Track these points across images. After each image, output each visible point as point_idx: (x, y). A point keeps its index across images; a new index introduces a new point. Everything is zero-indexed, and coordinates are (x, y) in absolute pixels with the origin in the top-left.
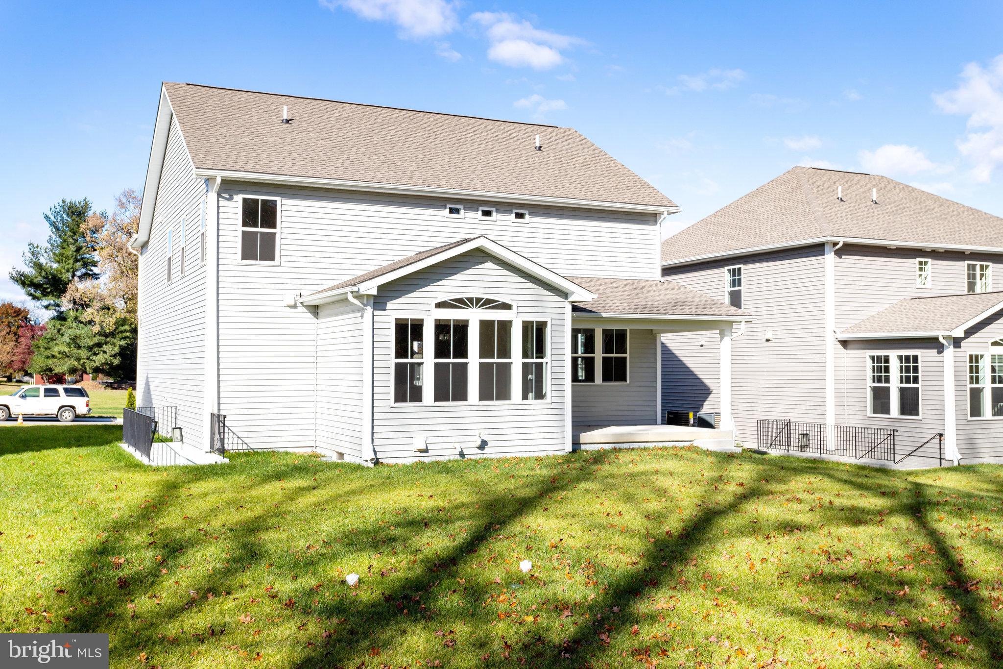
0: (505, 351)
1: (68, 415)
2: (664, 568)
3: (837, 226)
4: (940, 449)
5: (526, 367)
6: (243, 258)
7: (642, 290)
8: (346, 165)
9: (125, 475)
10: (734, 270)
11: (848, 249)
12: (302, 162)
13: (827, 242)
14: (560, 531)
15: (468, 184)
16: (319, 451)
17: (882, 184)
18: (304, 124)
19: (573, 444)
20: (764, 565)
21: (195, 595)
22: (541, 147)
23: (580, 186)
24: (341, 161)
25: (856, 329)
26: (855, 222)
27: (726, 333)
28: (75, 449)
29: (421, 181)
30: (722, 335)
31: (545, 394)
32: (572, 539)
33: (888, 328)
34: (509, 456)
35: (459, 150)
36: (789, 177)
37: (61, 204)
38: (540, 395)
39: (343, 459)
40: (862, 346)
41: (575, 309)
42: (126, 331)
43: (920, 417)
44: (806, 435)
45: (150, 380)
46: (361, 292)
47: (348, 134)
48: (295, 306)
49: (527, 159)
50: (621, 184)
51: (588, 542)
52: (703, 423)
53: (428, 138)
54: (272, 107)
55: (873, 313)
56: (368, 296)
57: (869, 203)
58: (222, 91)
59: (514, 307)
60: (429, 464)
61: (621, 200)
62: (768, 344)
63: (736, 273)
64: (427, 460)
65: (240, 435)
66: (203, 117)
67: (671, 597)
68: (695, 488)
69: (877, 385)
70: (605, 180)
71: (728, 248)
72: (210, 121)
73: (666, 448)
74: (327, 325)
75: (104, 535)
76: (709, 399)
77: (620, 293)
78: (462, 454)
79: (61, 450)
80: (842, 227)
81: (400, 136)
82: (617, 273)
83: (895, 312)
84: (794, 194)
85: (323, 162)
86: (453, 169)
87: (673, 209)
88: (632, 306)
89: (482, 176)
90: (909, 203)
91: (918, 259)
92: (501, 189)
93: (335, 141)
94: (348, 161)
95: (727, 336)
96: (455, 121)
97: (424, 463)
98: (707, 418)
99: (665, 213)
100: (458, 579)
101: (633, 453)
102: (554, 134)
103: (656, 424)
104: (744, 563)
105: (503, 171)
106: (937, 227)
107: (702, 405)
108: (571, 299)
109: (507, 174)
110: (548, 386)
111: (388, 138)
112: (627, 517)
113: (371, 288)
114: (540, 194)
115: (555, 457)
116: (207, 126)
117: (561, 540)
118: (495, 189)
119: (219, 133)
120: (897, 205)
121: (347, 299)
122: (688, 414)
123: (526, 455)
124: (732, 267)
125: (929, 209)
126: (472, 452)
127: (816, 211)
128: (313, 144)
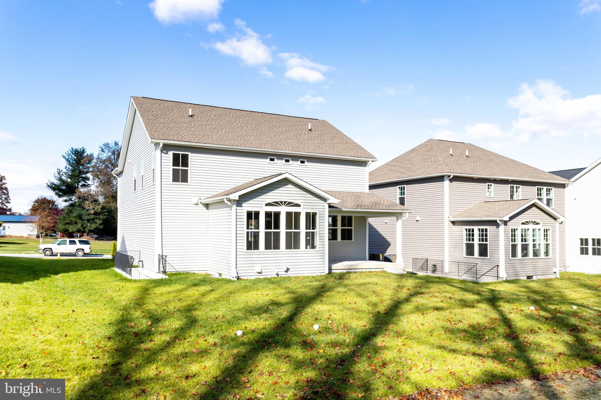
0: (297, 226)
1: (81, 253)
2: (378, 328)
3: (450, 168)
4: (498, 272)
5: (307, 234)
6: (173, 181)
7: (360, 197)
8: (221, 138)
9: (123, 284)
10: (402, 187)
11: (456, 179)
12: (200, 136)
13: (445, 175)
14: (330, 311)
15: (278, 147)
16: (209, 272)
17: (470, 147)
18: (199, 117)
19: (329, 270)
20: (423, 326)
21: (170, 340)
22: (311, 129)
23: (330, 148)
24: (218, 136)
25: (459, 216)
26: (458, 166)
27: (399, 218)
28: (93, 271)
29: (256, 145)
30: (398, 219)
31: (316, 246)
32: (335, 315)
33: (474, 216)
34: (299, 275)
35: (273, 131)
36: (427, 144)
37: (71, 150)
38: (313, 247)
39: (221, 276)
40: (460, 224)
41: (330, 207)
42: (105, 212)
43: (488, 257)
44: (435, 266)
45: (125, 237)
46: (231, 198)
47: (220, 123)
48: (197, 204)
49: (305, 135)
50: (349, 147)
51: (342, 316)
52: (387, 260)
53: (258, 124)
54: (184, 109)
55: (466, 209)
56: (234, 200)
57: (465, 157)
58: (160, 101)
59: (302, 206)
60: (263, 279)
61: (350, 155)
62: (417, 223)
63: (402, 189)
64: (261, 277)
65: (172, 265)
66: (151, 114)
67: (383, 341)
68: (387, 291)
69: (468, 242)
70: (342, 145)
71: (399, 178)
72: (155, 116)
73: (372, 272)
74: (212, 213)
75: (121, 312)
76: (389, 248)
77: (350, 199)
78: (277, 275)
79: (87, 271)
80: (452, 168)
81: (245, 123)
82: (347, 189)
83: (477, 208)
84: (430, 152)
85: (210, 136)
86: (270, 140)
87: (374, 159)
88: (356, 205)
89: (284, 143)
90: (483, 157)
91: (487, 184)
92: (294, 150)
93: (215, 126)
94: (221, 136)
95: (400, 219)
96: (270, 116)
97: (260, 278)
98: (389, 257)
99: (370, 161)
100: (287, 333)
101: (357, 274)
102: (317, 123)
103: (366, 260)
104: (413, 326)
105: (294, 141)
106: (496, 168)
107: (386, 251)
108: (328, 202)
109: (296, 142)
110: (317, 242)
111: (239, 124)
112: (358, 304)
113: (235, 196)
114: (312, 152)
115: (321, 276)
116: (154, 118)
117: (330, 315)
118: (291, 149)
119: (160, 121)
120: (477, 158)
121: (224, 201)
122: (379, 255)
123: (307, 275)
124: (400, 186)
125: (492, 160)
126: (282, 274)
127: (440, 160)
128: (204, 127)
